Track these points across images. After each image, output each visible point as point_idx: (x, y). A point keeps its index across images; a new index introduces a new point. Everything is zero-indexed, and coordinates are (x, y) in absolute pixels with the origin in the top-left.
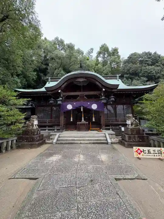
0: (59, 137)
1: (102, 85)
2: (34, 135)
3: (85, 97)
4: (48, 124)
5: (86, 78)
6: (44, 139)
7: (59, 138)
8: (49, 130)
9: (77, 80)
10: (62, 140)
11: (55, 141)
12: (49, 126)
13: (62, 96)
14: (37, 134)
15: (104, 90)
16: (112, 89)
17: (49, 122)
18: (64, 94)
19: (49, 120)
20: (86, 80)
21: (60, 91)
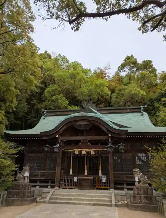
0: (53, 195)
1: (108, 130)
2: (25, 189)
3: (88, 143)
4: (39, 178)
5: (89, 121)
6: (35, 197)
7: (53, 197)
8: (41, 187)
9: (77, 123)
10: (56, 199)
11: (47, 199)
12: (41, 182)
13: (59, 141)
14: (28, 189)
15: (110, 135)
16: (120, 135)
17: (41, 176)
18: (63, 138)
19: (41, 173)
20: (88, 123)
21: (57, 136)
